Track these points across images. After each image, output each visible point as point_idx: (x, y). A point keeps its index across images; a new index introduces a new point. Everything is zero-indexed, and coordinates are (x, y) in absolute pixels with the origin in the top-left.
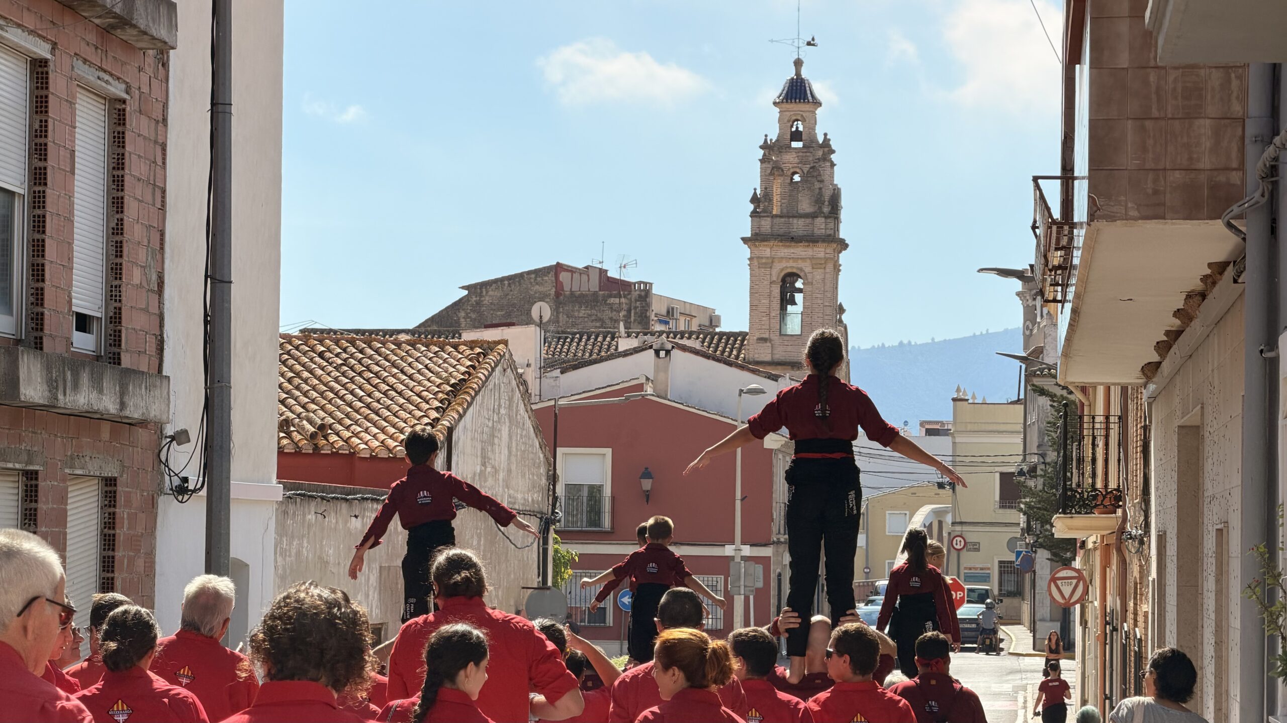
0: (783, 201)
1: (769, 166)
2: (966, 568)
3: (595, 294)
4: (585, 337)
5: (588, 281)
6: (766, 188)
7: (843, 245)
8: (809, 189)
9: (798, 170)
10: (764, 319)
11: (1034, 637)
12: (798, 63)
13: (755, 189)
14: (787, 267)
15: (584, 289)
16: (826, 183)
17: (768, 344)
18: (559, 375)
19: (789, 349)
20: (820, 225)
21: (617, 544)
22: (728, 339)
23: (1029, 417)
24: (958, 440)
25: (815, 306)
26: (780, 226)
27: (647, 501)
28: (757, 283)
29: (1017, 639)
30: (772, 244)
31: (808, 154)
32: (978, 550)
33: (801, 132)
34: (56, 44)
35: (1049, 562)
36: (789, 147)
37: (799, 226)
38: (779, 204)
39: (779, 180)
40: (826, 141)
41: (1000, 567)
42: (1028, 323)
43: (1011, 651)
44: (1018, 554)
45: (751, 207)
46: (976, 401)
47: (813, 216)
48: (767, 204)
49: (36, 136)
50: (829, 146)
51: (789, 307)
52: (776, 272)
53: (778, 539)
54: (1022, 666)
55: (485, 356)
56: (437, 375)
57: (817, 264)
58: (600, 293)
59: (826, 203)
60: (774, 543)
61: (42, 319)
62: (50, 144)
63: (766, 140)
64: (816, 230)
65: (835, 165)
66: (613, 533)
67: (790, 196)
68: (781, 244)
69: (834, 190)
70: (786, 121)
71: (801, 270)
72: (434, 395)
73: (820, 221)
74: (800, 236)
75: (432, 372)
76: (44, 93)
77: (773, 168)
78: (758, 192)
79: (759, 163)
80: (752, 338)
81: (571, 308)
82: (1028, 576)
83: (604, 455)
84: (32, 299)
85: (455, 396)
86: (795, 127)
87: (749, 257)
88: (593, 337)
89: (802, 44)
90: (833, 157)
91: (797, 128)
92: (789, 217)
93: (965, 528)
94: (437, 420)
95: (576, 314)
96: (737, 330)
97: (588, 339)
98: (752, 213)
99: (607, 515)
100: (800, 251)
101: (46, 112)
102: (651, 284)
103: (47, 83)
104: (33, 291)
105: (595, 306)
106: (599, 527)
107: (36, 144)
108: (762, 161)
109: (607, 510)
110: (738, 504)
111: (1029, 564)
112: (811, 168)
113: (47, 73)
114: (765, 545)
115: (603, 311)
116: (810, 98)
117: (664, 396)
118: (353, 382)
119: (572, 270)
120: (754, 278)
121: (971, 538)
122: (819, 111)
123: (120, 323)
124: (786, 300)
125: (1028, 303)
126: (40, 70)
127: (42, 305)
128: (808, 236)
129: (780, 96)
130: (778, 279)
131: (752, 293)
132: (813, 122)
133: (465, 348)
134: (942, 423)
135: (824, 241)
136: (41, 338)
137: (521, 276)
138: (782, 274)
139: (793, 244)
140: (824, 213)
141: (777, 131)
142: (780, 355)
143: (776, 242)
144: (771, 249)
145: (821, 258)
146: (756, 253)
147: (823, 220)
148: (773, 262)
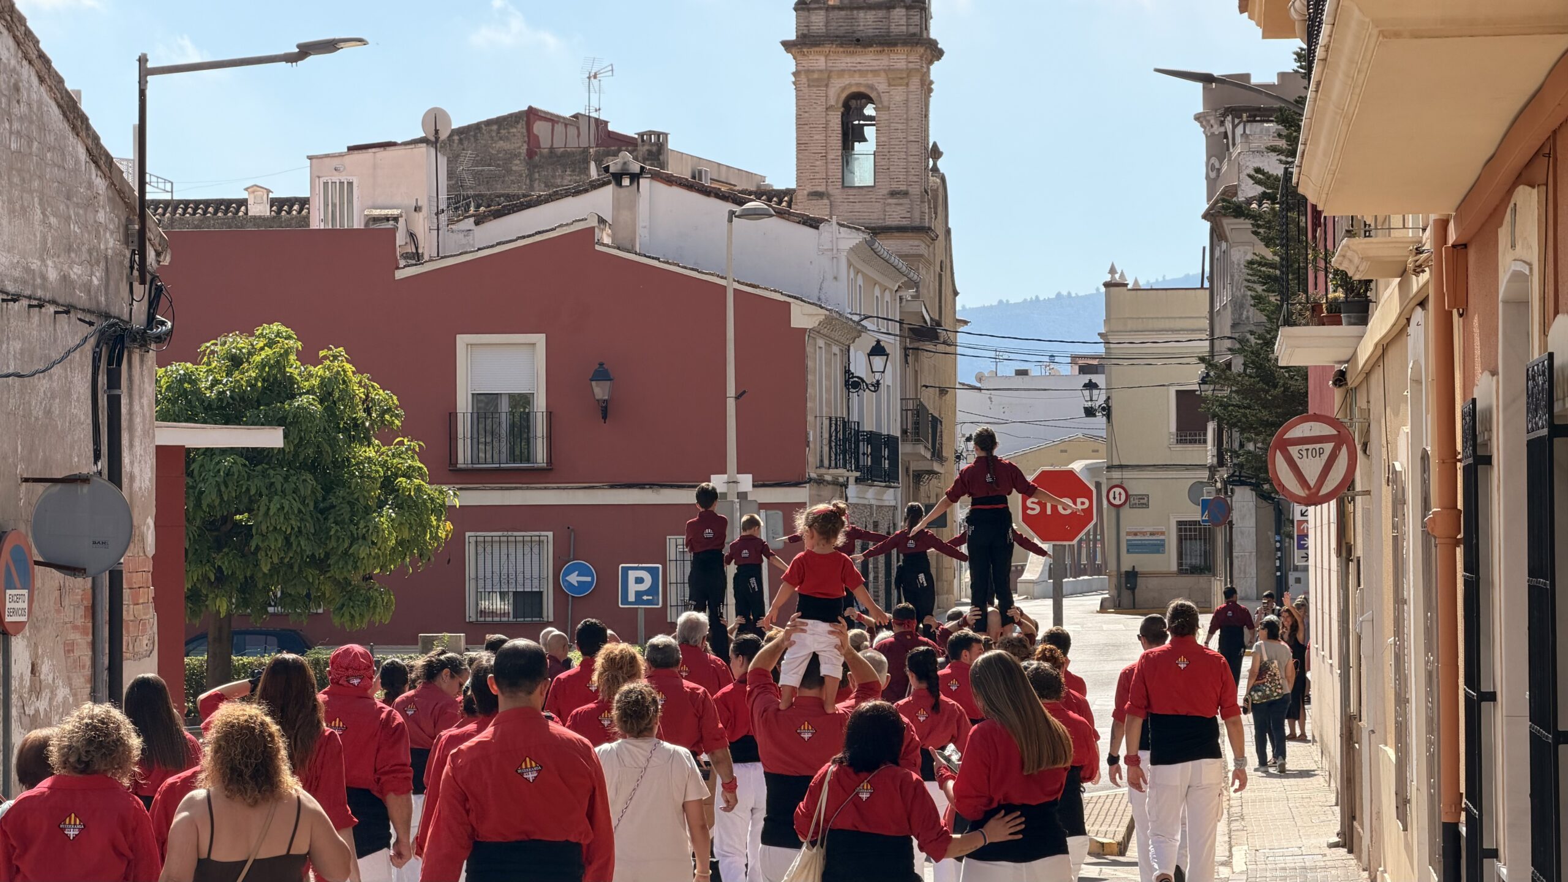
3: (585, 152)
5: (579, 134)
10: (818, 163)
14: (850, 85)
15: (573, 144)
17: (826, 201)
18: (473, 227)
19: (858, 206)
20: (899, 20)
21: (558, 488)
23: (1217, 299)
25: (893, 143)
26: (839, 22)
27: (605, 417)
28: (807, 110)
30: (827, 50)
37: (867, 22)
41: (1180, 530)
42: (1213, 160)
44: (1205, 507)
46: (1139, 285)
47: (889, 6)
51: (856, 144)
52: (837, 90)
53: (821, 475)
57: (896, 78)
58: (594, 149)
60: (810, 480)
64: (893, 26)
66: (551, 469)
68: (841, 49)
71: (872, 87)
73: (898, 14)
74: (869, 37)
80: (800, 192)
81: (550, 173)
83: (534, 344)
87: (794, 70)
92: (852, 9)
95: (559, 181)
96: (782, 186)
99: (539, 441)
100: (869, 59)
102: (666, 135)
106: (528, 461)
109: (539, 434)
110: (731, 404)
111: (1221, 515)
114: (797, 484)
117: (630, 247)
119: (553, 120)
120: (802, 103)
124: (851, 135)
125: (1212, 130)
128: (881, 36)
130: (837, 102)
131: (800, 125)
135: (905, 43)
137: (478, 127)
138: (844, 95)
139: (859, 49)
140: (904, 1)
143: (834, 48)
144: (826, 57)
145: (902, 70)
146: (805, 63)
147: (903, 11)
148: (829, 77)
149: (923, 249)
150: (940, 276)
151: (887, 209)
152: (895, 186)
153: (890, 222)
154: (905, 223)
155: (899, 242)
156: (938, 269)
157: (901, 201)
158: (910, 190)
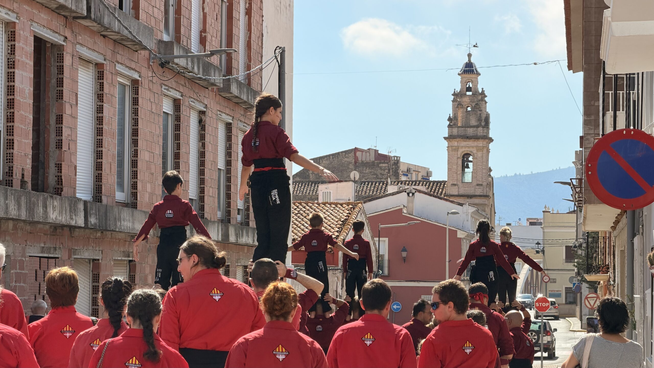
0: (463, 120)
1: (456, 103)
2: (549, 291)
3: (373, 162)
4: (370, 184)
5: (370, 156)
6: (455, 114)
7: (491, 140)
8: (475, 114)
9: (470, 105)
10: (454, 175)
11: (581, 323)
12: (469, 55)
13: (450, 114)
14: (465, 151)
15: (368, 160)
16: (483, 111)
17: (457, 187)
19: (466, 189)
20: (480, 131)
22: (437, 184)
23: (579, 220)
24: (545, 230)
25: (478, 169)
26: (462, 131)
27: (404, 262)
28: (451, 158)
29: (574, 324)
30: (458, 140)
31: (474, 98)
32: (555, 282)
33: (471, 88)
34: (233, 117)
35: (588, 289)
36: (466, 94)
37: (470, 131)
38: (461, 121)
39: (461, 110)
40: (483, 91)
41: (566, 290)
43: (571, 329)
44: (574, 284)
45: (448, 123)
46: (554, 212)
47: (477, 127)
48: (455, 121)
49: (228, 149)
50: (484, 94)
51: (466, 169)
52: (460, 153)
54: (576, 336)
55: (354, 209)
56: (336, 217)
57: (479, 149)
58: (376, 161)
59: (483, 121)
61: (230, 212)
62: (232, 152)
63: (455, 92)
64: (478, 133)
65: (487, 103)
66: (389, 277)
67: (466, 117)
68: (462, 140)
69: (487, 114)
70: (464, 82)
71: (472, 152)
72: (335, 225)
73: (480, 129)
74: (471, 136)
75: (333, 216)
76: (230, 134)
77: (458, 104)
78: (451, 115)
79: (452, 102)
80: (449, 184)
81: (362, 169)
82: (579, 295)
83: (385, 241)
84: (226, 205)
85: (344, 226)
86: (468, 85)
87: (447, 146)
88: (374, 183)
89: (471, 46)
90: (486, 99)
91: (469, 85)
92: (466, 127)
93: (549, 272)
94: (338, 236)
95: (364, 172)
96: (441, 180)
97: (372, 185)
98: (448, 125)
100: (471, 143)
101: (231, 141)
102: (400, 157)
103: (231, 131)
104: (227, 203)
105: (373, 168)
107: (228, 152)
108: (453, 101)
109: (386, 266)
110: (447, 264)
111: (579, 289)
112: (476, 104)
113: (231, 127)
115: (377, 170)
116: (475, 72)
117: (412, 213)
118: (303, 221)
119: (362, 151)
120: (449, 156)
121: (552, 277)
122: (479, 78)
123: (249, 211)
124: (465, 166)
126: (229, 126)
127: (230, 207)
128: (475, 136)
129: (461, 71)
130: (461, 156)
131: (449, 163)
132: (477, 83)
133: (346, 205)
134: (538, 219)
135: (482, 138)
136: (230, 219)
137: (338, 153)
138: (463, 154)
139: (468, 140)
140: (482, 125)
141: (460, 87)
142: (462, 192)
143: (460, 139)
144: (457, 142)
145: (481, 147)
146: (451, 144)
147: (482, 128)
148: (458, 148)
149: (487, 203)
150: (491, 208)
151: (476, 189)
152: (478, 183)
153: (476, 194)
154: (481, 194)
155: (479, 200)
156: (490, 207)
157: (480, 187)
158: (483, 184)
